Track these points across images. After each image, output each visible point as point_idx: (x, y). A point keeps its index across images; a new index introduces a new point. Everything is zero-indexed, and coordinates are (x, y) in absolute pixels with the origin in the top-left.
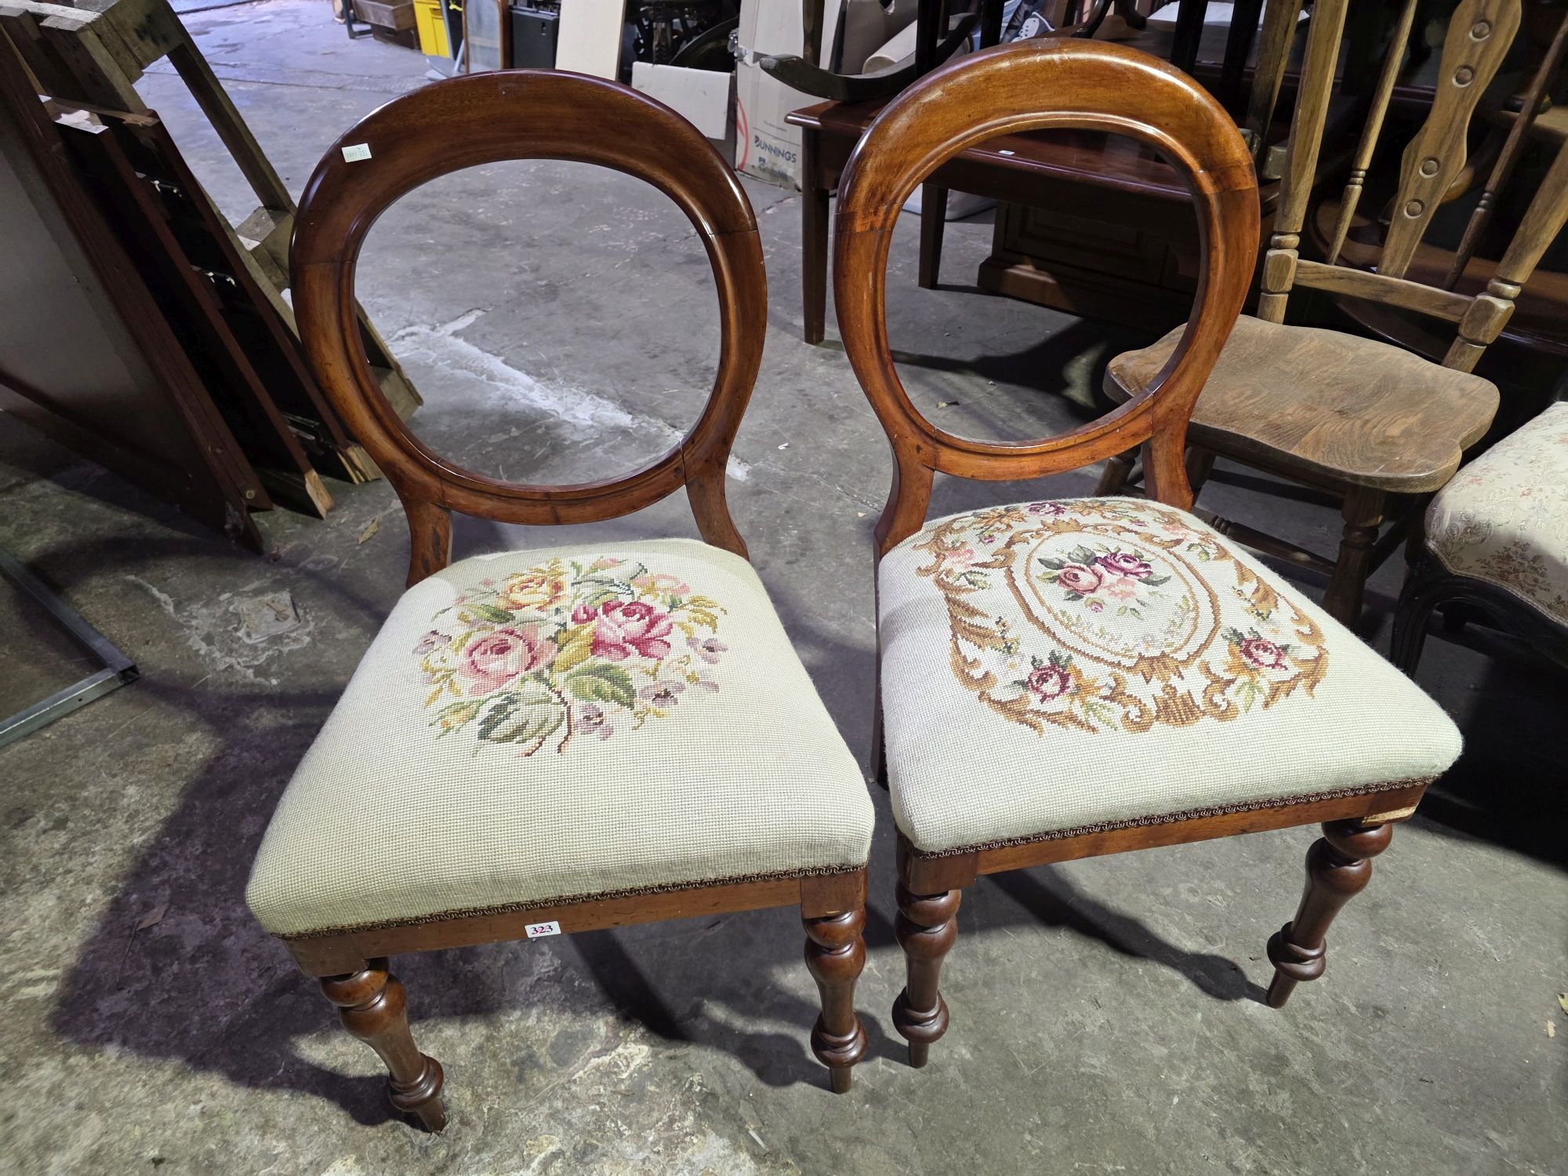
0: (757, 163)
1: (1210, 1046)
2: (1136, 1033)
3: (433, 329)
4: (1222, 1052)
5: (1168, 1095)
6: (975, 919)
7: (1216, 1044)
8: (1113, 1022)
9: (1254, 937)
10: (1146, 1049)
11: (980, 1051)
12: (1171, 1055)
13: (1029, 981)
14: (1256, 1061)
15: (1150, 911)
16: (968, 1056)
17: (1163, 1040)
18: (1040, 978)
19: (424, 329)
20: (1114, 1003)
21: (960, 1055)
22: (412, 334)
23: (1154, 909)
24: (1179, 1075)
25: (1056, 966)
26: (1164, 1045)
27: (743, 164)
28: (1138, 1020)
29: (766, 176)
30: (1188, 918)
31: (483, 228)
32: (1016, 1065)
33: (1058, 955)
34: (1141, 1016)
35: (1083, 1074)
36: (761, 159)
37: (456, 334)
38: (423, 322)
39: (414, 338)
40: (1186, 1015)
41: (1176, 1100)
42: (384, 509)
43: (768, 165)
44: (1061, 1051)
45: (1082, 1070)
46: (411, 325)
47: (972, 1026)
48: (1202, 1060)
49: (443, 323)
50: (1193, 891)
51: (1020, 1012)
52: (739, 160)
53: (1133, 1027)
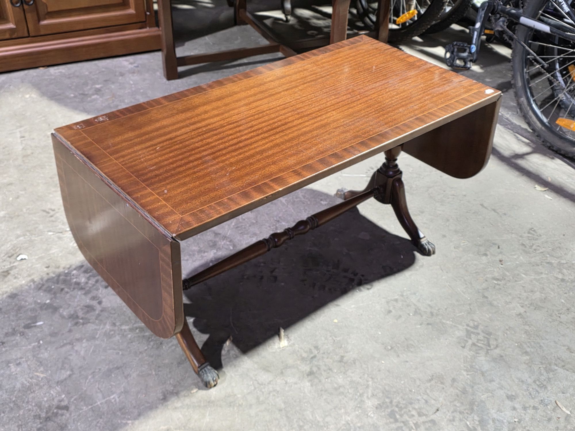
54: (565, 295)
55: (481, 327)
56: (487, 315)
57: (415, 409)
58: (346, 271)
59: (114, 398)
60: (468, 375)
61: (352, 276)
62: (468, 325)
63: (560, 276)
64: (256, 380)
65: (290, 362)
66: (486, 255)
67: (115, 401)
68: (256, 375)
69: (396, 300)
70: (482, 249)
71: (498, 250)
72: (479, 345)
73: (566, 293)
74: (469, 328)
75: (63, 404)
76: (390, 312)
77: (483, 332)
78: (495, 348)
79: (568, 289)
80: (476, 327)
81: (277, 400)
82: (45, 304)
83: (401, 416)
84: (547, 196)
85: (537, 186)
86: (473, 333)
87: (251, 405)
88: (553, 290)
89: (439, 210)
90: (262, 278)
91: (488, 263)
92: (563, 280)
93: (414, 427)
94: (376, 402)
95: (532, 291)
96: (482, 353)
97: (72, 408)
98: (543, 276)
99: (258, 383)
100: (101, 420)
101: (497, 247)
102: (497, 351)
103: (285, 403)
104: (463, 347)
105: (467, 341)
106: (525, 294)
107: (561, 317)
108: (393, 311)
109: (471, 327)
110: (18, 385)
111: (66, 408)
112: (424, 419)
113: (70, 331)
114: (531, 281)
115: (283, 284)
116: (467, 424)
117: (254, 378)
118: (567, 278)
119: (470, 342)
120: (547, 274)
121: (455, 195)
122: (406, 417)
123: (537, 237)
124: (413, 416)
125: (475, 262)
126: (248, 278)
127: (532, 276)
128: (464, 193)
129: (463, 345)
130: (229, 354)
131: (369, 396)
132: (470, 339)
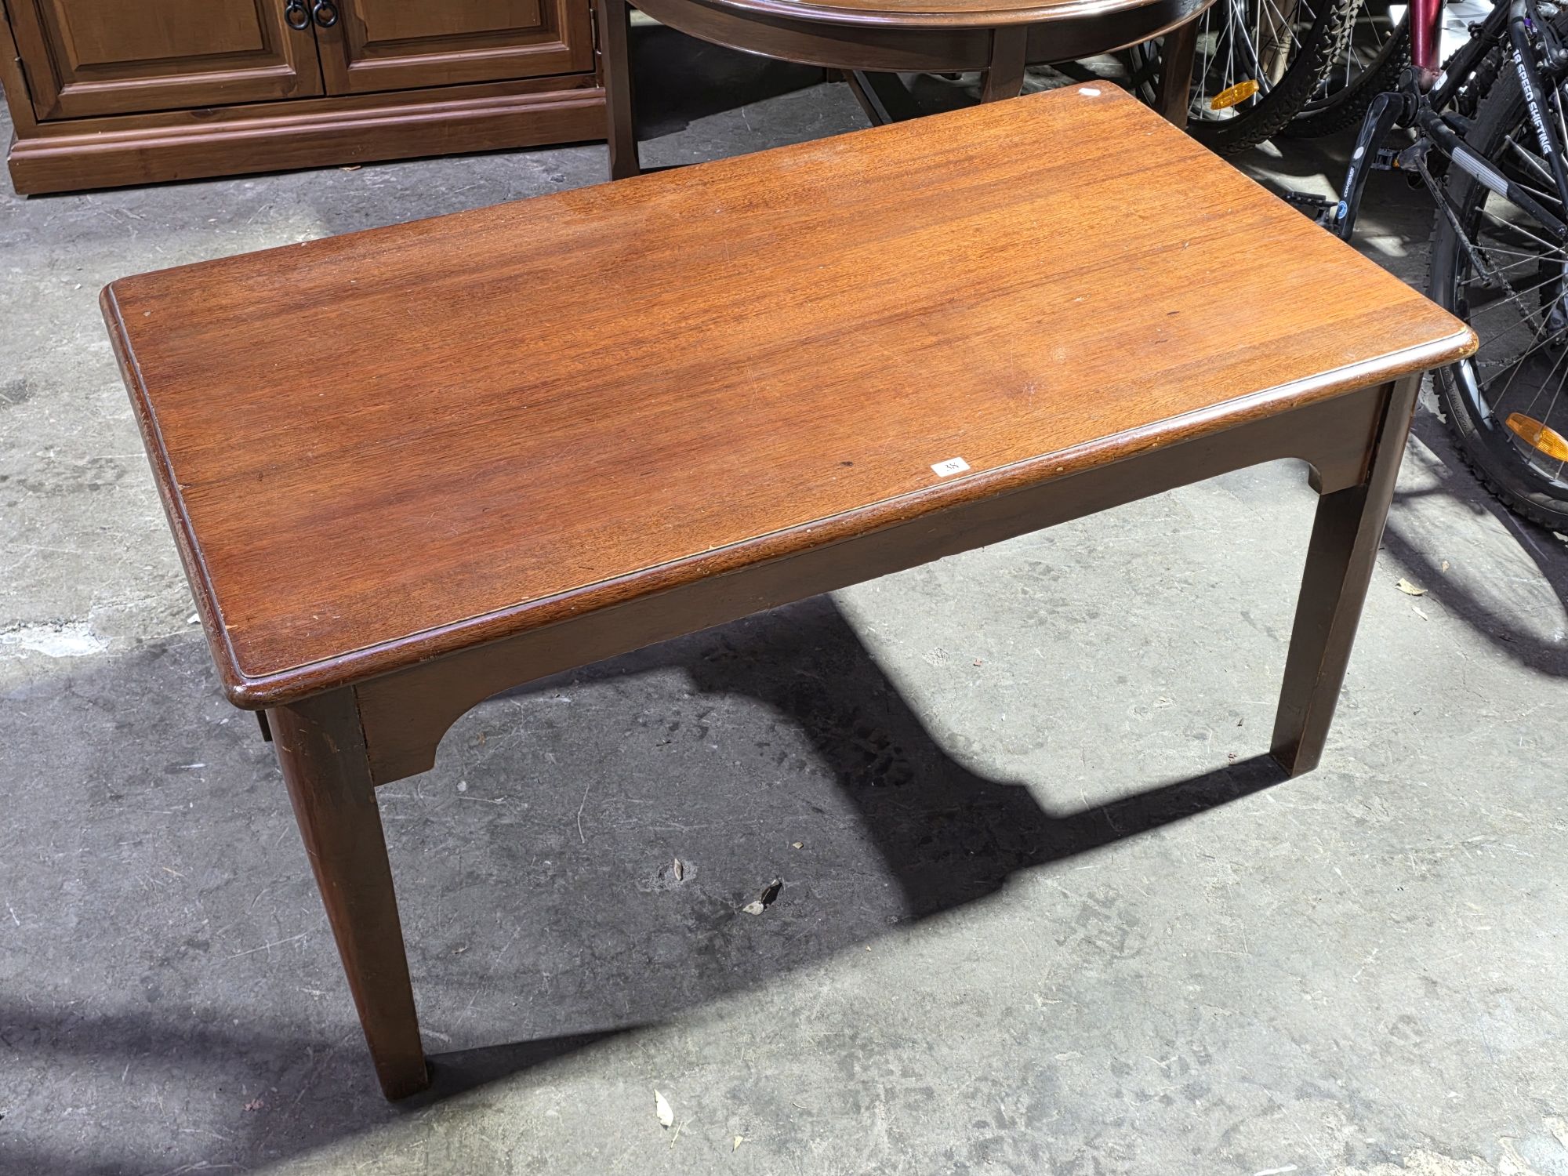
54: (1351, 859)
55: (1120, 903)
56: (1145, 881)
57: (900, 1059)
58: (864, 734)
59: (298, 941)
60: (1044, 1004)
61: (873, 748)
62: (1091, 896)
63: (1359, 813)
64: (590, 947)
65: (675, 919)
66: (1202, 737)
67: (301, 946)
68: (593, 936)
69: (950, 816)
70: (1199, 722)
71: (1238, 731)
72: (1099, 943)
73: (1353, 854)
74: (1090, 902)
75: (201, 937)
76: (927, 840)
77: (1119, 915)
78: (1133, 956)
79: (1365, 845)
80: (1108, 903)
81: (620, 994)
82: (218, 725)
83: (865, 1069)
84: (1417, 610)
85: (1403, 581)
86: (1096, 914)
87: (563, 997)
88: (1325, 842)
89: (1135, 615)
90: (675, 726)
91: (1200, 757)
92: (1361, 822)
93: (883, 1097)
94: (822, 1030)
95: (1275, 839)
96: (1098, 962)
97: (216, 947)
98: (1319, 806)
99: (593, 955)
100: (265, 980)
101: (1237, 722)
102: (1134, 964)
103: (633, 1002)
104: (1060, 943)
105: (1074, 931)
106: (1255, 843)
107: (1318, 908)
108: (935, 840)
109: (1097, 901)
110: (127, 885)
111: (205, 946)
112: (911, 1082)
113: (252, 790)
114: (1284, 814)
115: (715, 747)
116: (1000, 1109)
117: (587, 943)
118: (1372, 819)
119: (1081, 934)
120: (1330, 803)
121: (1190, 581)
122: (874, 1073)
123: (1346, 710)
124: (891, 1072)
125: (1171, 752)
126: (644, 725)
127: (1290, 802)
128: (1214, 579)
129: (1062, 938)
130: (554, 883)
131: (813, 1018)
132: (1084, 926)
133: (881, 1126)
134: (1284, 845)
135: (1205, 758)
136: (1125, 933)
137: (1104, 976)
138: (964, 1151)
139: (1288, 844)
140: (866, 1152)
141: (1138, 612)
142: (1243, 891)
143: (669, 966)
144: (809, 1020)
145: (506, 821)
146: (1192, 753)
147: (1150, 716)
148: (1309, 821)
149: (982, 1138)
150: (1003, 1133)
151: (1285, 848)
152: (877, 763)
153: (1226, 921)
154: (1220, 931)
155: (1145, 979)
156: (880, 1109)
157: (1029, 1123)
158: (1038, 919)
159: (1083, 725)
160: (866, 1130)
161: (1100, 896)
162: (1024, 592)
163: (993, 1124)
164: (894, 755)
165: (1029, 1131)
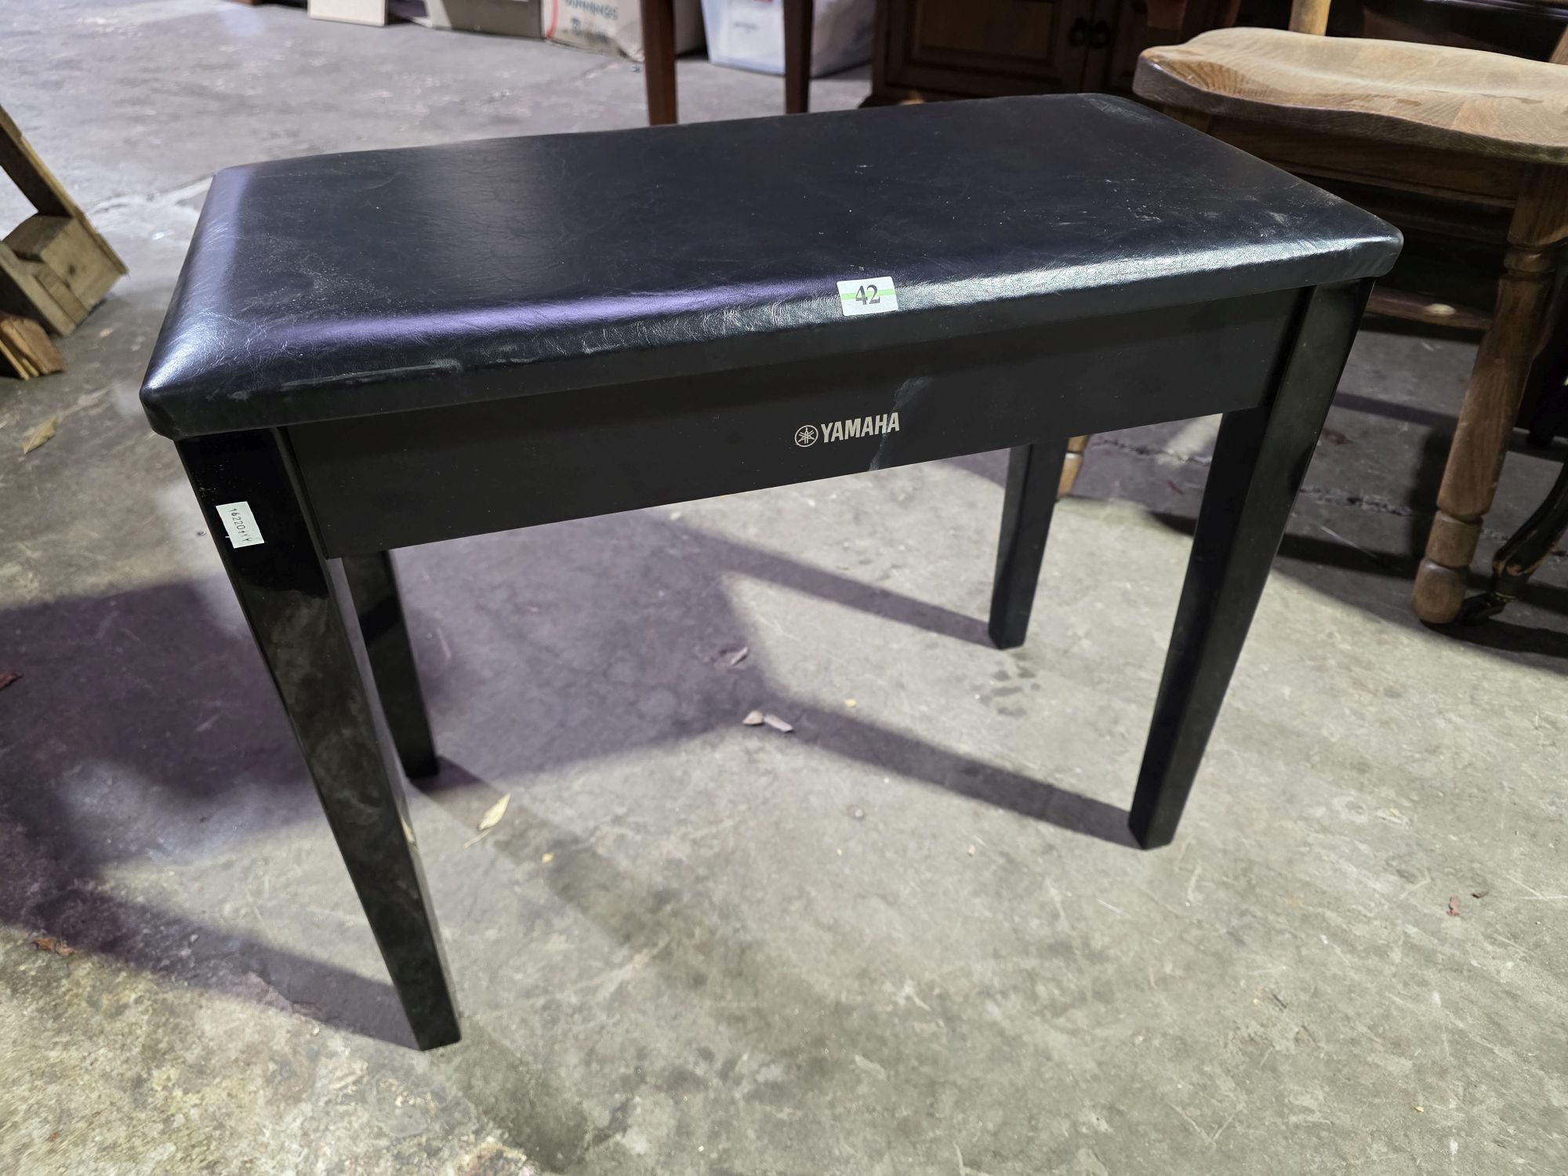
0: (569, 25)
1: (1471, 1045)
2: (1354, 1042)
3: (151, 198)
4: (1491, 1051)
5: (1440, 1140)
6: (1053, 892)
7: (1478, 1039)
8: (1312, 1028)
9: (1465, 861)
10: (1378, 1066)
11: (1120, 1113)
12: (1419, 1070)
13: (1164, 981)
14: (1545, 1057)
15: (1306, 844)
16: (1104, 1126)
17: (1397, 1046)
18: (1179, 973)
19: (138, 200)
20: (1303, 997)
21: (1090, 1126)
22: (119, 206)
23: (1310, 840)
24: (1443, 1100)
25: (1197, 949)
26: (1402, 1055)
27: (552, 30)
28: (1348, 1018)
29: (582, 41)
30: (1363, 847)
31: (221, 97)
32: (1185, 1129)
33: (1195, 932)
34: (1351, 1012)
35: (1297, 1126)
36: (575, 21)
37: (182, 203)
38: (135, 192)
39: (122, 210)
40: (1416, 999)
41: (1454, 1146)
42: (67, 406)
43: (583, 26)
44: (1249, 1092)
45: (1293, 1119)
46: (118, 195)
47: (1097, 1071)
48: (1468, 1070)
49: (164, 191)
50: (1354, 807)
51: (1164, 1035)
52: (547, 25)
53: (1345, 1033)
133: (626, 973)
134: (1403, 1061)
135: (1389, 900)
136: (1082, 999)
137: (1006, 1024)
138: (659, 1064)
139: (1409, 1064)
140: (583, 984)
141: (1454, 718)
142: (1284, 1068)
143: (641, 716)
144: (684, 837)
145: (672, 552)
146: (1378, 886)
147: (1362, 819)
148: (1470, 1058)
149: (690, 1067)
150: (715, 1082)
151: (1399, 1066)
152: (1000, 684)
153: (1226, 1085)
154: (1206, 1088)
155: (1050, 1064)
156: (641, 959)
157: (751, 1097)
158: (1000, 916)
159: (1263, 779)
160: (610, 965)
161: (1097, 943)
162: (1331, 635)
163: (718, 1065)
164: (1027, 690)
165: (742, 1104)
